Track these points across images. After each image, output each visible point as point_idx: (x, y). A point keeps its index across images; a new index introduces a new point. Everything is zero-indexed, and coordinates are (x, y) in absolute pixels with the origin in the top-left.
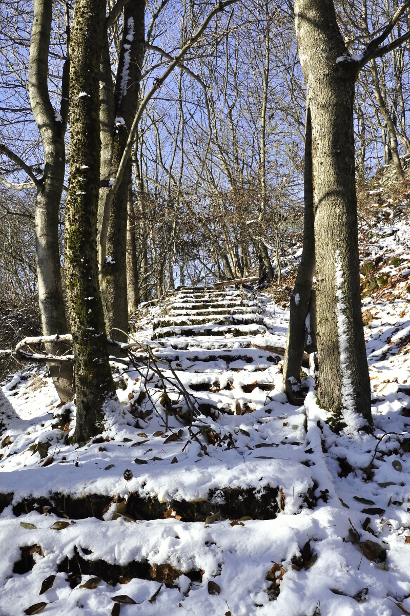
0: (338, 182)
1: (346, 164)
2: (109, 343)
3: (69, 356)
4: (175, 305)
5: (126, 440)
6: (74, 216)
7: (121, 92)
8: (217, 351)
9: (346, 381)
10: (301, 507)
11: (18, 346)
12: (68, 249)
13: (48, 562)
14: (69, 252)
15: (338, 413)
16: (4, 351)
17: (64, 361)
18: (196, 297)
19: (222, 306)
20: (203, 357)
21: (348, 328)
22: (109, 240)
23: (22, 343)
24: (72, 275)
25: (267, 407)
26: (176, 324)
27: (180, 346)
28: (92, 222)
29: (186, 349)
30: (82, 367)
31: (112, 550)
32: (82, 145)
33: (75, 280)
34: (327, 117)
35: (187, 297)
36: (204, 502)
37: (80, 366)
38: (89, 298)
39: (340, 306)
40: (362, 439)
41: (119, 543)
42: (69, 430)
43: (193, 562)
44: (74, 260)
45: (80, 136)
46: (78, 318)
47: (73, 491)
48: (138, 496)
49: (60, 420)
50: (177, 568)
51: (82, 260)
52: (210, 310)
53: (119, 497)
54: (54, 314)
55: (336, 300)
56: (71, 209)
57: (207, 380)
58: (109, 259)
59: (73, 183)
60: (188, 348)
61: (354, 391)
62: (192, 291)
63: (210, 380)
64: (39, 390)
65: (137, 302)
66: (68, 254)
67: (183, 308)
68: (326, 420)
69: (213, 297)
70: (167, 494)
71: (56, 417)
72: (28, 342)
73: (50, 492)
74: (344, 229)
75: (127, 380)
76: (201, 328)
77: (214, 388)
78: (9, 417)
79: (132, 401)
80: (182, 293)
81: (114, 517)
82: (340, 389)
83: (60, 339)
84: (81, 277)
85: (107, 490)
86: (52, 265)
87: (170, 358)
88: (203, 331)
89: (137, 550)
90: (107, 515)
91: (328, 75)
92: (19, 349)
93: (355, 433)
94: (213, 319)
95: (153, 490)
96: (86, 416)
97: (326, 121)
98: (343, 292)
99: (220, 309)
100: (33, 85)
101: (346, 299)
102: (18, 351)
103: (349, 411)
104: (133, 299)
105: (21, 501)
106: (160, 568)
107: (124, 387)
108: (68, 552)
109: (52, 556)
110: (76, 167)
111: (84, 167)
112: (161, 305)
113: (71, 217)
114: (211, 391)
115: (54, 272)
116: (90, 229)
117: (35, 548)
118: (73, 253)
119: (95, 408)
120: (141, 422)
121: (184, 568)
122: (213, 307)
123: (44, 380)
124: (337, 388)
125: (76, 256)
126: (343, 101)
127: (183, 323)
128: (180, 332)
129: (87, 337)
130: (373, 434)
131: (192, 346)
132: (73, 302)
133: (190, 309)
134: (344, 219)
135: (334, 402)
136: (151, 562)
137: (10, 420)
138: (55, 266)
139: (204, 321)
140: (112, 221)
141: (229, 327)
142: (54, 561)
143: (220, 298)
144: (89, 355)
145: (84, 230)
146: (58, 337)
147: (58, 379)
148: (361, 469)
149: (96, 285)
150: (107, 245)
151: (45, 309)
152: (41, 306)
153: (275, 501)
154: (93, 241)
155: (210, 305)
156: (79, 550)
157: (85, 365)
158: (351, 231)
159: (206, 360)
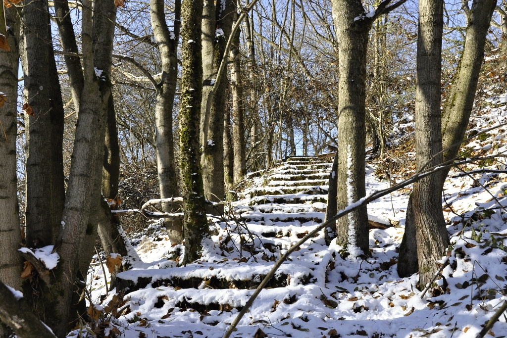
0: (351, 101)
1: (357, 89)
2: (206, 202)
3: (179, 214)
4: (275, 176)
5: (215, 261)
6: (185, 121)
7: (221, 6)
8: (295, 214)
9: (351, 227)
10: (299, 284)
11: (144, 206)
12: (181, 142)
13: (171, 302)
14: (181, 144)
15: (345, 247)
16: (133, 210)
17: (176, 217)
18: (299, 168)
19: (319, 177)
20: (283, 219)
21: (354, 194)
22: (210, 128)
23: (147, 203)
24: (183, 159)
25: (310, 247)
26: (269, 193)
27: (266, 210)
28: (196, 125)
29: (271, 212)
30: (189, 217)
31: (201, 297)
32: (190, 75)
33: (185, 162)
34: (347, 57)
35: (290, 168)
36: (250, 281)
37: (188, 217)
38: (194, 174)
39: (349, 180)
40: (358, 262)
41: (205, 295)
42: (179, 261)
43: (240, 303)
44: (185, 150)
45: (188, 69)
46: (187, 186)
47: (183, 275)
48: (216, 278)
49: (174, 255)
50: (232, 305)
51: (190, 150)
52: (307, 181)
53: (207, 278)
54: (169, 184)
55: (347, 176)
56: (183, 116)
57: (274, 230)
58: (210, 142)
59: (184, 100)
60: (273, 212)
61: (356, 233)
62: (298, 161)
63: (276, 230)
64: (150, 251)
65: (244, 172)
66: (181, 145)
67: (282, 179)
68: (338, 251)
69: (315, 169)
70: (231, 276)
71: (170, 253)
72: (151, 203)
73: (171, 276)
74: (354, 131)
75: (219, 229)
76: (291, 197)
77: (279, 236)
78: (134, 259)
79: (221, 241)
80: (288, 163)
81: (204, 288)
82: (347, 232)
83: (174, 201)
84: (189, 160)
85: (200, 275)
86: (167, 148)
87: (257, 219)
88: (293, 200)
89: (214, 298)
90: (200, 287)
91: (348, 29)
92: (144, 208)
93: (355, 259)
94: (303, 189)
95: (224, 275)
96: (191, 248)
97: (346, 60)
98: (351, 172)
99: (316, 181)
100: (153, 12)
101: (353, 176)
102: (143, 210)
103: (352, 245)
104: (239, 169)
105: (156, 281)
106: (224, 306)
107: (217, 234)
108: (180, 299)
109: (172, 300)
110: (186, 89)
111: (191, 89)
112: (266, 175)
113: (183, 122)
114: (276, 237)
115: (169, 153)
116: (195, 130)
117: (164, 297)
118: (184, 145)
119: (196, 243)
120: (225, 253)
121: (235, 305)
122: (310, 178)
123: (155, 242)
124: (346, 231)
125: (186, 147)
126: (358, 47)
127: (277, 193)
128: (273, 200)
129: (192, 198)
130: (366, 260)
131: (276, 210)
132: (184, 176)
133: (288, 180)
134: (354, 125)
135: (343, 240)
136: (220, 303)
137: (135, 262)
138: (170, 148)
139: (295, 191)
140: (212, 112)
141: (315, 196)
142: (174, 302)
143: (321, 170)
144: (193, 209)
145: (191, 131)
146: (173, 199)
147: (171, 231)
148: (352, 278)
149: (199, 165)
150: (209, 131)
151: (163, 180)
152: (159, 178)
153: (286, 281)
154: (197, 137)
155: (306, 177)
156: (186, 298)
157: (191, 216)
158: (359, 132)
159: (285, 221)
